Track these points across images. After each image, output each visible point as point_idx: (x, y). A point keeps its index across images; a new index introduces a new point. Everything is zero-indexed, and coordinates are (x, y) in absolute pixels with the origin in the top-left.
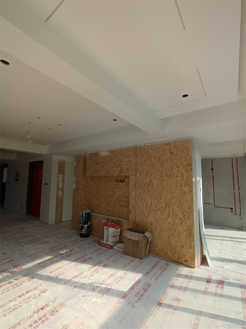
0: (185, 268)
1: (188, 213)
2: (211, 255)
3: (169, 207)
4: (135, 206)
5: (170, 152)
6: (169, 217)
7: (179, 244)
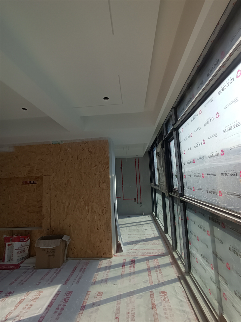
0: (104, 261)
1: (106, 208)
2: (123, 242)
3: (88, 205)
4: (49, 209)
5: (89, 150)
6: (88, 215)
7: (98, 240)
